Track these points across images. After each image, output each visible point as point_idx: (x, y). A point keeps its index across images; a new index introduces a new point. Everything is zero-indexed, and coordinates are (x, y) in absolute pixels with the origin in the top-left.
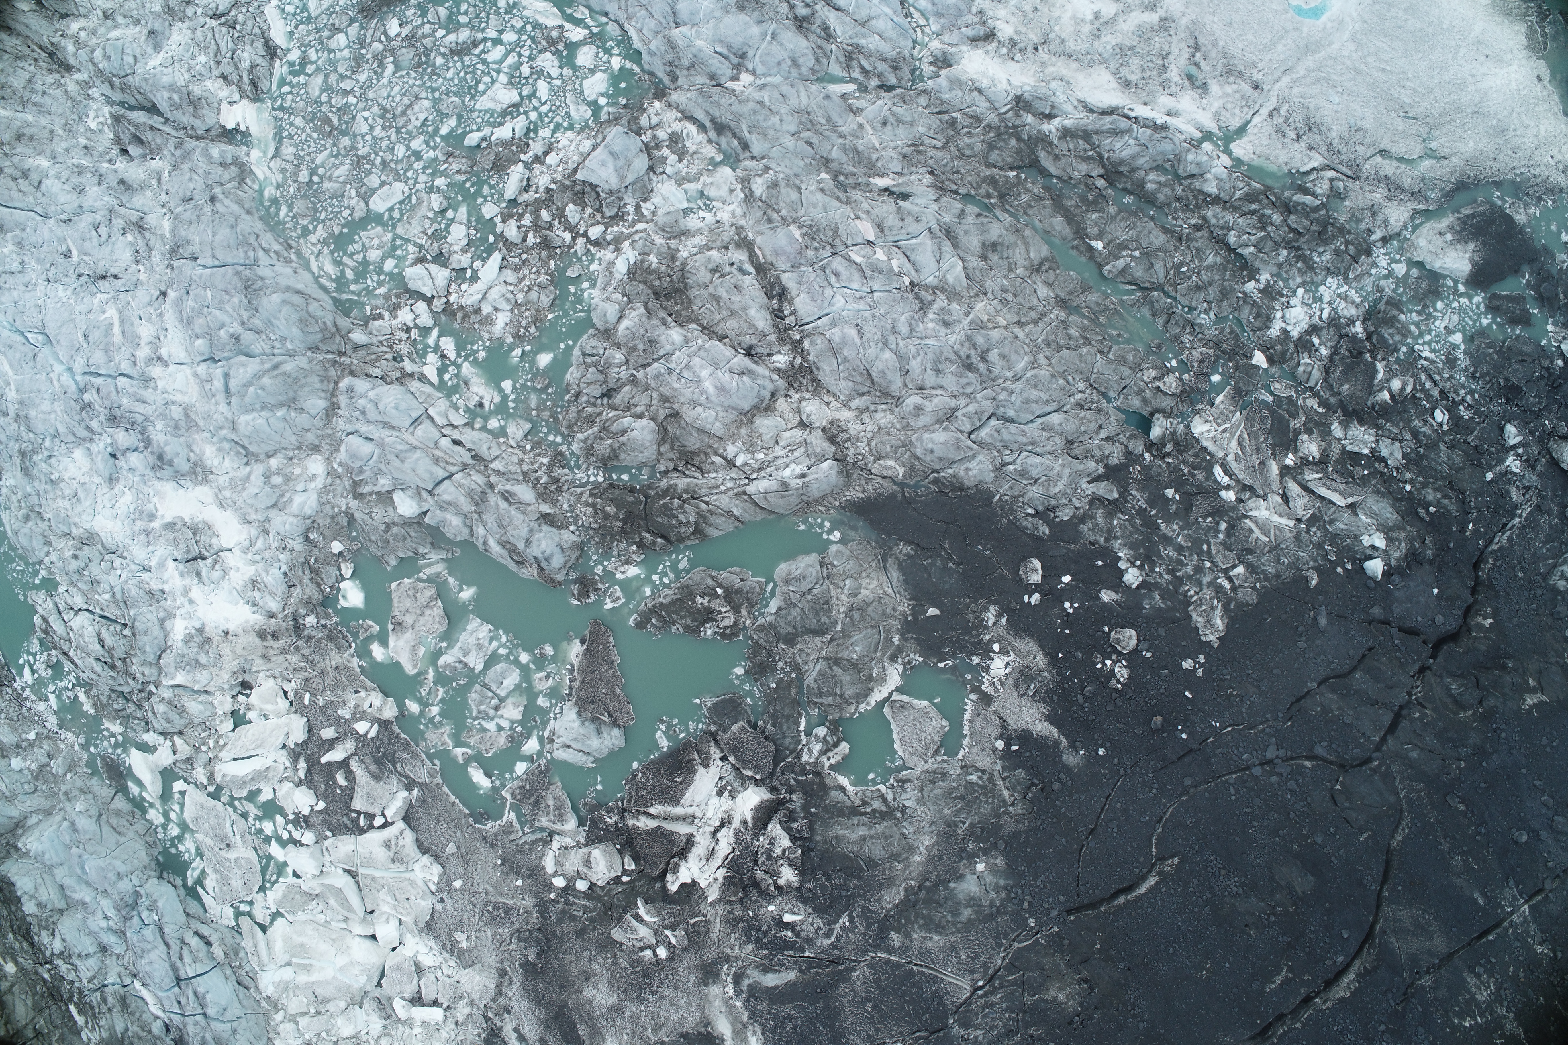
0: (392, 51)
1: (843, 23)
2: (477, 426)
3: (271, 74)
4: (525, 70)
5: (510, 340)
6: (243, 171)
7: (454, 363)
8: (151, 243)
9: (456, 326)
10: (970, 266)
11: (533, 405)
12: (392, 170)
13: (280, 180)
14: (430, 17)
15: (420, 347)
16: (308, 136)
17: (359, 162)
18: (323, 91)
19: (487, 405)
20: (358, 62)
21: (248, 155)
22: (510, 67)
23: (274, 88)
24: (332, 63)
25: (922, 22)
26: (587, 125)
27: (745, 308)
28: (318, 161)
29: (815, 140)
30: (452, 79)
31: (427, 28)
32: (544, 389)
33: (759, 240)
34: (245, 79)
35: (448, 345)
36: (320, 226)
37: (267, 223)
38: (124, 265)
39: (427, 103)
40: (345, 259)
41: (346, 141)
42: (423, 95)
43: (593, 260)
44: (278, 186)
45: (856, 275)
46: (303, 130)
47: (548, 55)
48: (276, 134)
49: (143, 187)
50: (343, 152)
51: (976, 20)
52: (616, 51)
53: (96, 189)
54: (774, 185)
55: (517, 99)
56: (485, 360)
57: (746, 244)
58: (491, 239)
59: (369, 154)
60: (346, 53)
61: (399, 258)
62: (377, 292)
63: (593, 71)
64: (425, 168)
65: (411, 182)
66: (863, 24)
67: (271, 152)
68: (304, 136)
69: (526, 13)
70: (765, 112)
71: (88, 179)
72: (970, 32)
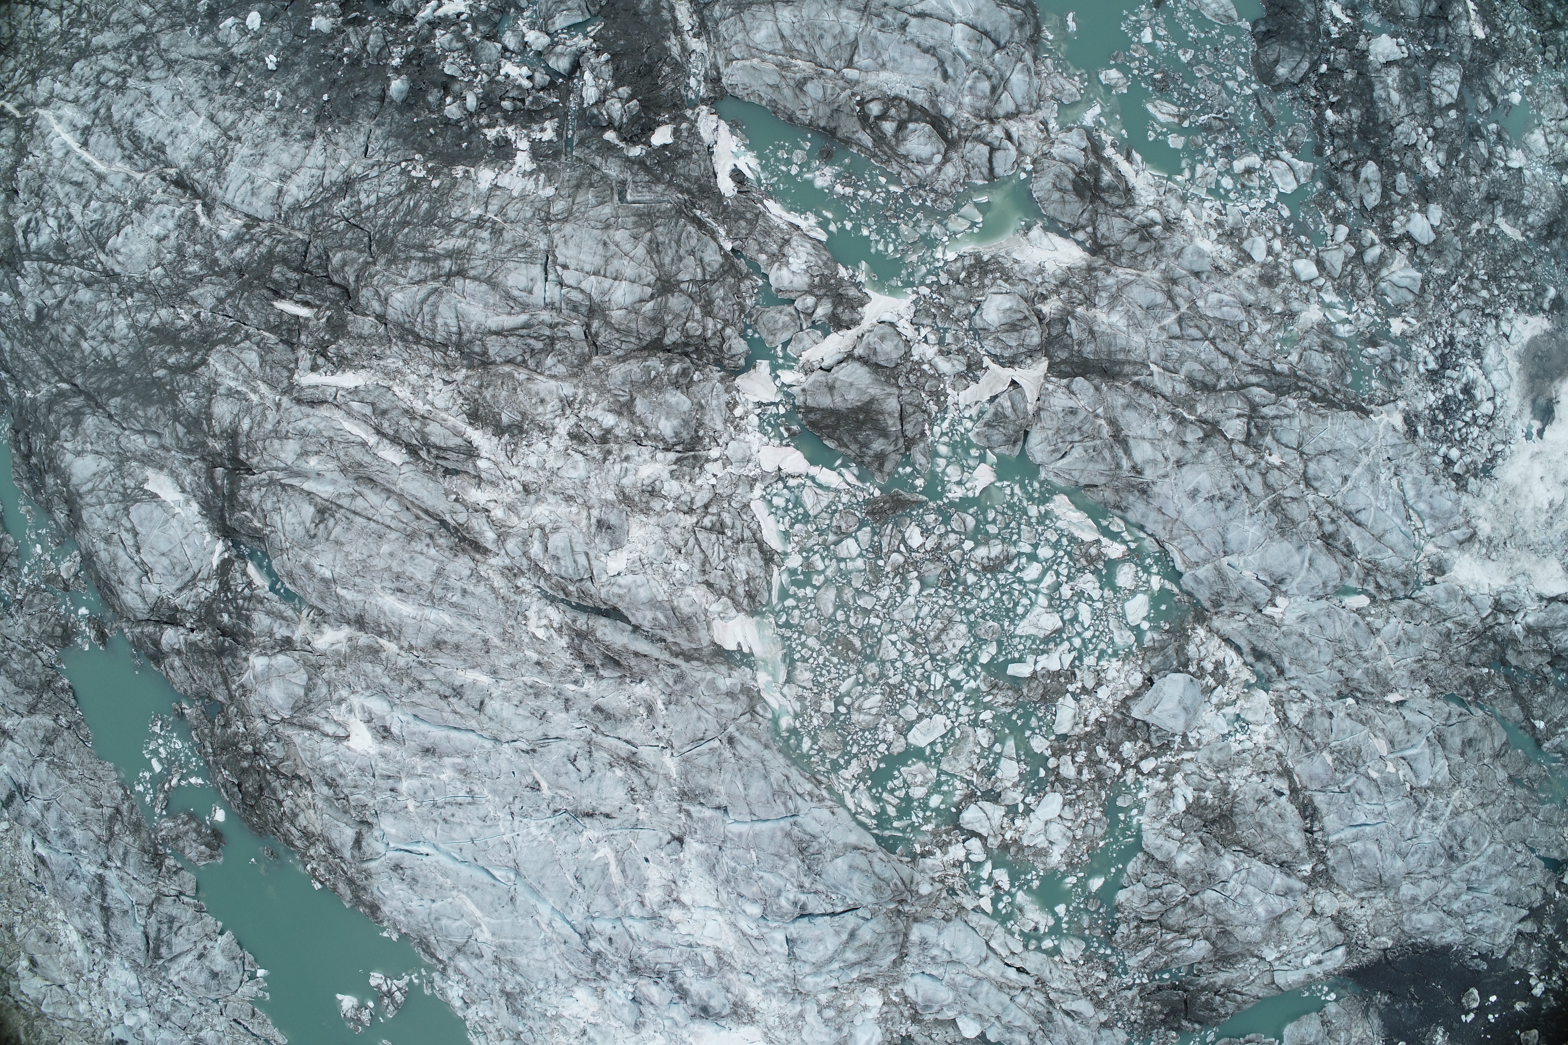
0: (916, 565)
1: (1363, 539)
2: (1031, 947)
3: (769, 583)
4: (1066, 591)
5: (1063, 868)
6: (751, 699)
7: (1008, 893)
8: (652, 782)
9: (1009, 858)
10: (1453, 763)
11: (1085, 924)
12: (930, 701)
13: (798, 709)
14: (954, 525)
15: (972, 879)
16: (826, 659)
17: (891, 691)
18: (837, 608)
19: (1042, 929)
20: (876, 575)
21: (754, 679)
22: (1048, 588)
23: (775, 600)
24: (845, 574)
25: (1419, 525)
26: (1131, 652)
27: (1285, 833)
28: (843, 689)
29: (1345, 669)
30: (987, 600)
31: (952, 539)
32: (1097, 911)
33: (1298, 768)
34: (741, 590)
35: (1002, 877)
36: (854, 762)
37: (787, 756)
38: (617, 804)
39: (963, 628)
40: (885, 795)
41: (872, 668)
42: (958, 618)
43: (1141, 788)
44: (796, 716)
45: (1375, 792)
46: (819, 653)
47: (1089, 576)
48: (785, 655)
49: (628, 717)
50: (871, 680)
51: (1462, 520)
52: (1155, 569)
53: (564, 715)
54: (1311, 714)
55: (1060, 624)
56: (1039, 887)
57: (1286, 773)
58: (1042, 773)
59: (902, 684)
60: (860, 563)
61: (944, 793)
62: (924, 828)
63: (1133, 593)
64: (966, 699)
65: (952, 714)
66: (1379, 539)
67: (782, 676)
68: (821, 660)
69: (1059, 524)
70: (1306, 644)
71: (548, 702)
72: (1459, 534)
